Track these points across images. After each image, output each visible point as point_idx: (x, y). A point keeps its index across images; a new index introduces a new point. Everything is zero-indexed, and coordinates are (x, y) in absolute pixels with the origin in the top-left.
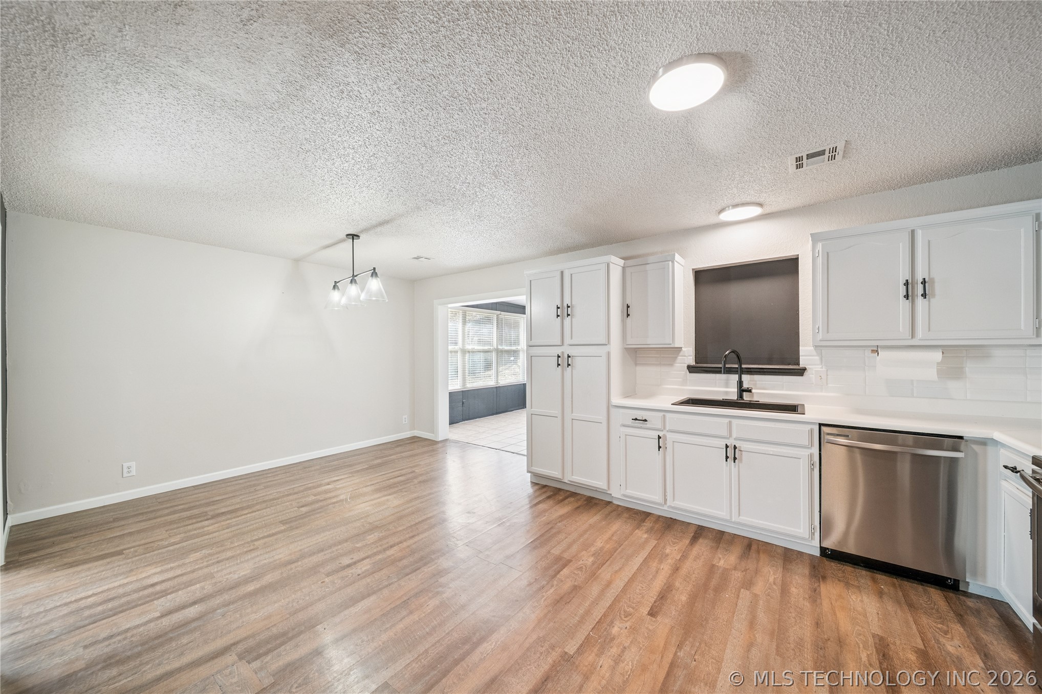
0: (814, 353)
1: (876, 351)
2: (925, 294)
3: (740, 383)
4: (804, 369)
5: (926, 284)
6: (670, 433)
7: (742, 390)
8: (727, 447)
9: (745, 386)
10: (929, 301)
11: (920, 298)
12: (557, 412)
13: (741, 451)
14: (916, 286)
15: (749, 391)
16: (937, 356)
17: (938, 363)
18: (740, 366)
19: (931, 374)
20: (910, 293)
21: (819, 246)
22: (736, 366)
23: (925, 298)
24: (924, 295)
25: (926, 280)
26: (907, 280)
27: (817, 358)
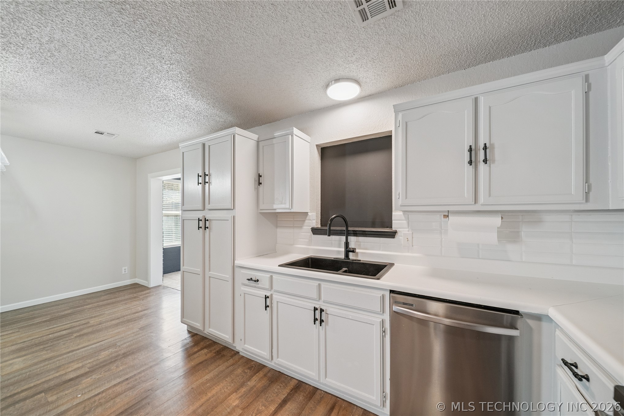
0: (403, 218)
1: (447, 216)
2: (486, 159)
3: (347, 244)
4: (395, 232)
5: (488, 150)
6: (275, 293)
7: (348, 250)
8: (315, 309)
9: (352, 246)
10: (490, 167)
11: (482, 163)
12: (199, 270)
13: (327, 314)
14: (479, 152)
15: (353, 251)
16: (497, 221)
17: (498, 228)
18: (347, 228)
19: (493, 238)
20: (473, 159)
21: (400, 115)
22: (344, 228)
23: (486, 163)
24: (485, 161)
25: (487, 145)
26: (471, 146)
27: (405, 222)
